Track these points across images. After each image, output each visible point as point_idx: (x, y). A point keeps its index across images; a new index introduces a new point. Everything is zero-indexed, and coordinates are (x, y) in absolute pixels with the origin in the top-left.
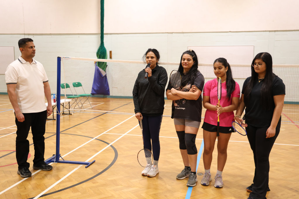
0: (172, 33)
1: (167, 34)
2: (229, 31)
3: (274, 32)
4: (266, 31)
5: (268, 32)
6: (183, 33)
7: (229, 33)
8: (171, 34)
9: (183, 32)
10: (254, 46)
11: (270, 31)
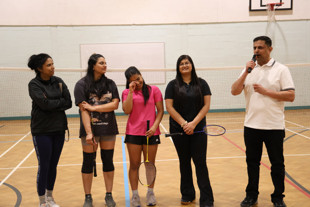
0: (57, 26)
1: (49, 27)
2: (133, 24)
3: (186, 26)
4: (176, 24)
5: (180, 25)
6: (72, 26)
7: (133, 26)
8: (56, 28)
9: (73, 24)
10: (164, 43)
11: (181, 24)
